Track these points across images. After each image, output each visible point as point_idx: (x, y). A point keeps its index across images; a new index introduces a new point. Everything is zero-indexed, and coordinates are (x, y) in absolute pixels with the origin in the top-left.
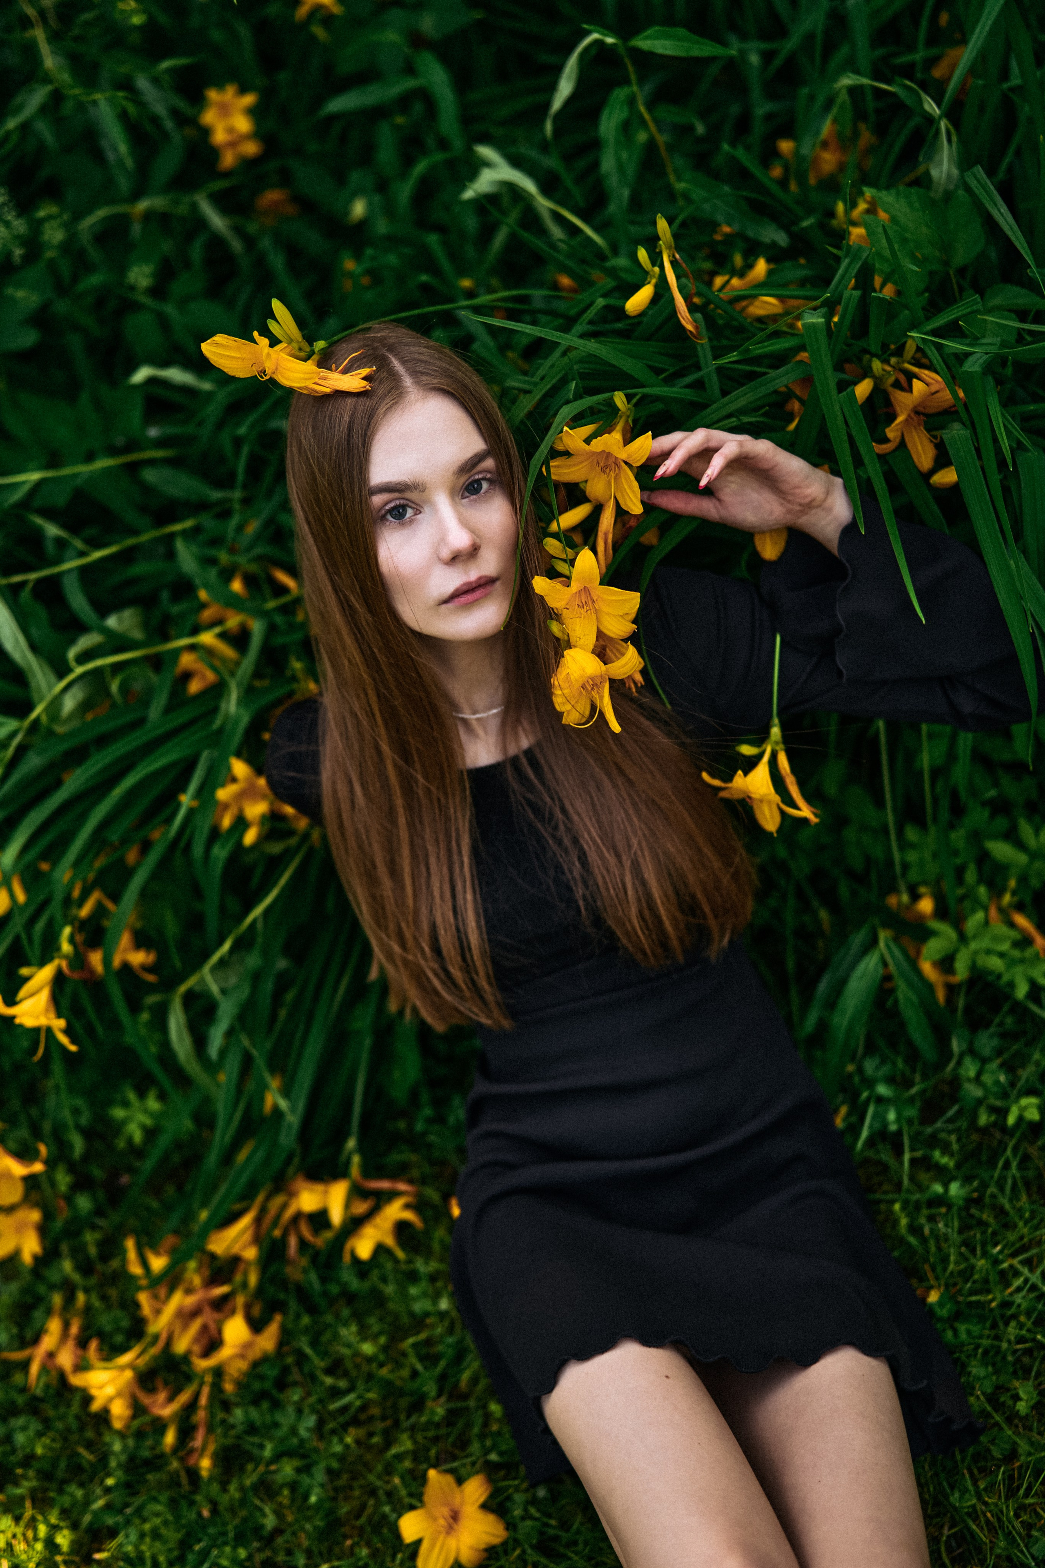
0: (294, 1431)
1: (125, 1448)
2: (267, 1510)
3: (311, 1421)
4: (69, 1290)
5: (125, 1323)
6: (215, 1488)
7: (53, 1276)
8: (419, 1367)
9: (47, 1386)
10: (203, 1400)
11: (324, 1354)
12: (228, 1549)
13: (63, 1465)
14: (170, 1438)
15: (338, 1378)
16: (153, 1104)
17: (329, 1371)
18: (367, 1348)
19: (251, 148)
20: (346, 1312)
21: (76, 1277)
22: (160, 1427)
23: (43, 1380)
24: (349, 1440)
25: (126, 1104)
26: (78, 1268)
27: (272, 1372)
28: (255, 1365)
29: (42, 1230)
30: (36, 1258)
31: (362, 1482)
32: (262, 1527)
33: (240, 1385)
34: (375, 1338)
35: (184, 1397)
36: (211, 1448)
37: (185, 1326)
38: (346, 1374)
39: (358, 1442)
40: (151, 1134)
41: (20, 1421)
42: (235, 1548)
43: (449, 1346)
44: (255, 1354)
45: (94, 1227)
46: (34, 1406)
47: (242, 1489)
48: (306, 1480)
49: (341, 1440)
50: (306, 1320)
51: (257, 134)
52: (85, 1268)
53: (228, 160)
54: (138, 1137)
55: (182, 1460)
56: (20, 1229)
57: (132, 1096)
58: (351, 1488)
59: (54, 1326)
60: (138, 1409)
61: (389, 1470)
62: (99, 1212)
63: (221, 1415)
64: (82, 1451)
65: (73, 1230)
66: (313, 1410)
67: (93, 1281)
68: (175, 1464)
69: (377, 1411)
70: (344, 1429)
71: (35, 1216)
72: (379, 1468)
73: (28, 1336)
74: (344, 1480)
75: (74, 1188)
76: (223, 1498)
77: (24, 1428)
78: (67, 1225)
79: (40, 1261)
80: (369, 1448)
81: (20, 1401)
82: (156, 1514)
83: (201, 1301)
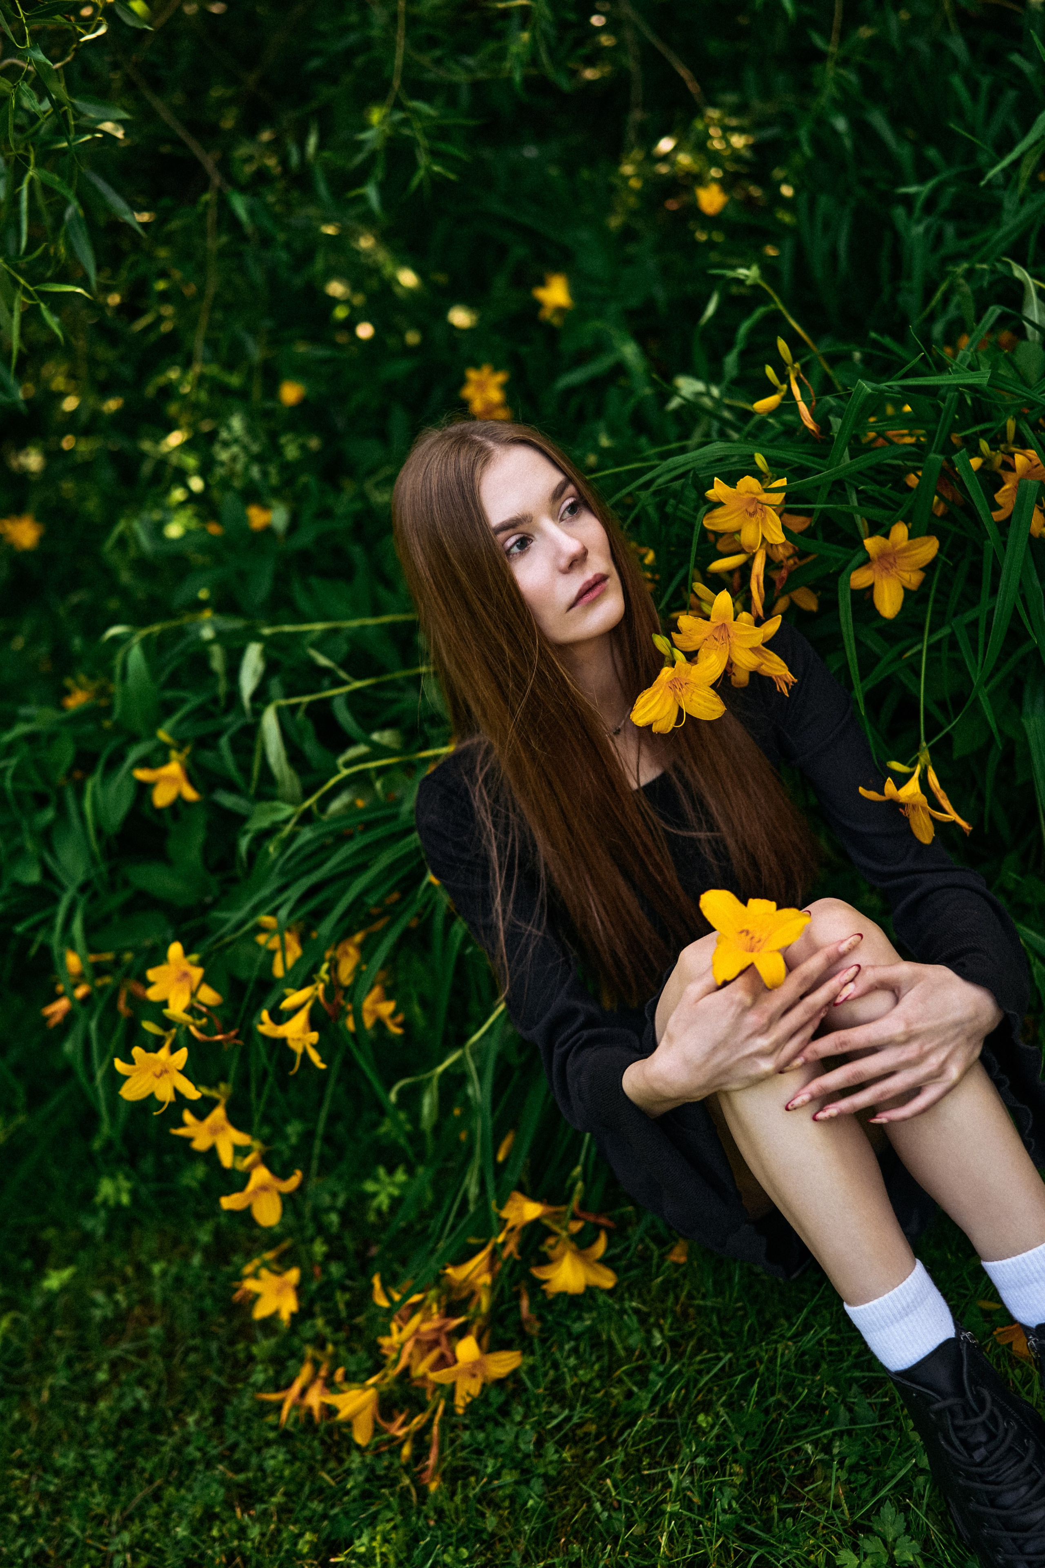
0: (515, 1446)
1: (364, 1464)
2: (489, 1514)
4: (320, 1343)
5: (369, 1364)
6: (441, 1502)
7: (307, 1331)
8: (634, 1389)
9: (297, 1421)
10: (436, 1424)
12: (451, 1549)
13: (307, 1487)
14: (406, 1452)
16: (400, 1176)
18: (584, 1374)
21: (327, 1331)
22: (396, 1447)
23: (294, 1414)
24: (566, 1455)
25: (376, 1179)
26: (328, 1323)
27: (497, 1399)
28: (484, 1388)
29: (300, 1289)
30: (293, 1315)
31: (575, 1491)
32: (484, 1530)
33: (469, 1408)
34: (590, 1367)
35: (418, 1421)
36: (440, 1467)
37: (424, 1355)
39: (574, 1456)
40: (396, 1203)
41: (272, 1451)
42: (456, 1550)
43: (660, 1370)
44: (487, 1376)
45: (344, 1289)
46: (285, 1437)
47: (465, 1498)
48: (523, 1489)
52: (336, 1324)
54: (385, 1208)
55: (415, 1476)
56: (279, 1291)
57: (381, 1171)
58: (567, 1498)
59: (306, 1371)
60: (377, 1430)
61: (602, 1477)
62: (349, 1276)
63: (449, 1437)
64: (324, 1475)
65: (327, 1290)
66: (533, 1428)
67: (342, 1335)
68: (406, 1481)
69: (593, 1428)
70: (561, 1445)
71: (293, 1275)
72: (592, 1478)
73: (283, 1382)
74: (561, 1489)
75: (329, 1257)
76: (447, 1506)
77: (274, 1457)
78: (321, 1288)
79: (296, 1318)
80: (584, 1463)
81: (272, 1435)
82: (387, 1520)
83: (438, 1331)
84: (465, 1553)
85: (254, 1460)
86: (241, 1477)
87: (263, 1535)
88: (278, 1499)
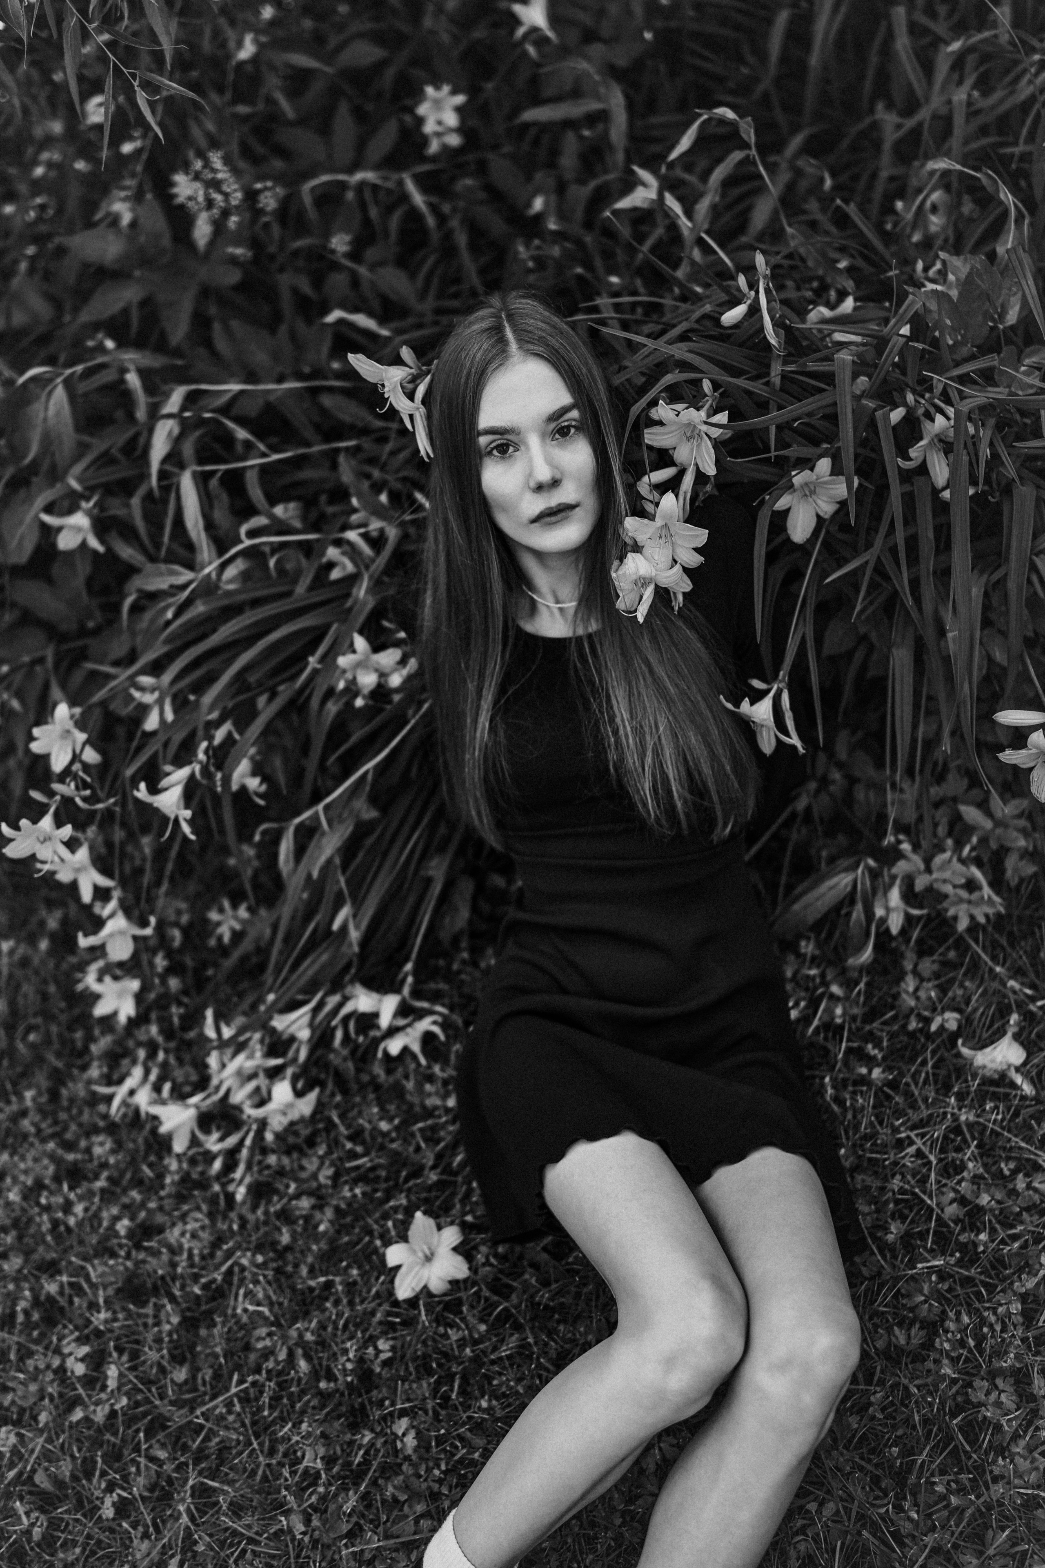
0: (315, 1176)
1: (180, 1168)
2: (284, 1230)
3: (330, 1172)
4: (152, 1049)
5: (194, 1078)
6: (245, 1211)
7: (141, 1035)
8: (423, 1145)
9: (125, 1115)
10: (248, 1142)
11: (348, 1127)
12: (249, 1254)
13: (128, 1176)
14: (217, 1165)
15: (355, 1143)
16: (243, 913)
17: (350, 1138)
18: (384, 1126)
19: (454, 140)
20: (371, 1096)
21: (160, 1039)
22: (209, 1157)
23: (123, 1110)
24: (358, 1191)
25: (221, 910)
26: (161, 1031)
27: (305, 1132)
28: (292, 1124)
29: (139, 997)
30: (130, 1019)
31: (362, 1223)
32: (278, 1242)
33: (278, 1136)
34: (391, 1120)
35: (232, 1141)
36: (248, 1180)
37: (242, 1085)
38: (363, 1143)
39: (364, 1194)
40: (237, 936)
41: (101, 1138)
42: (254, 1255)
44: (294, 1115)
45: (180, 1004)
46: (112, 1128)
47: (266, 1213)
48: (318, 1215)
49: (351, 1190)
50: (338, 1098)
51: (460, 130)
52: (168, 1033)
53: (434, 147)
54: (226, 939)
55: (224, 1185)
56: (120, 995)
57: (226, 904)
58: (353, 1227)
59: (137, 1072)
60: (194, 1141)
61: (385, 1217)
62: (185, 992)
63: (258, 1157)
64: (145, 1168)
65: (164, 1002)
66: (333, 1164)
67: (172, 1045)
68: (217, 1188)
69: (383, 1173)
70: (355, 1182)
71: (135, 985)
72: (377, 1215)
73: (115, 1077)
74: (348, 1219)
75: (168, 971)
76: (251, 1217)
77: (102, 1144)
78: (158, 998)
79: (134, 1023)
80: (372, 1200)
81: (101, 1124)
82: (196, 1220)
83: (258, 1067)
84: (260, 1259)
85: (83, 1143)
86: (71, 1157)
87: (86, 1210)
88: (101, 1183)
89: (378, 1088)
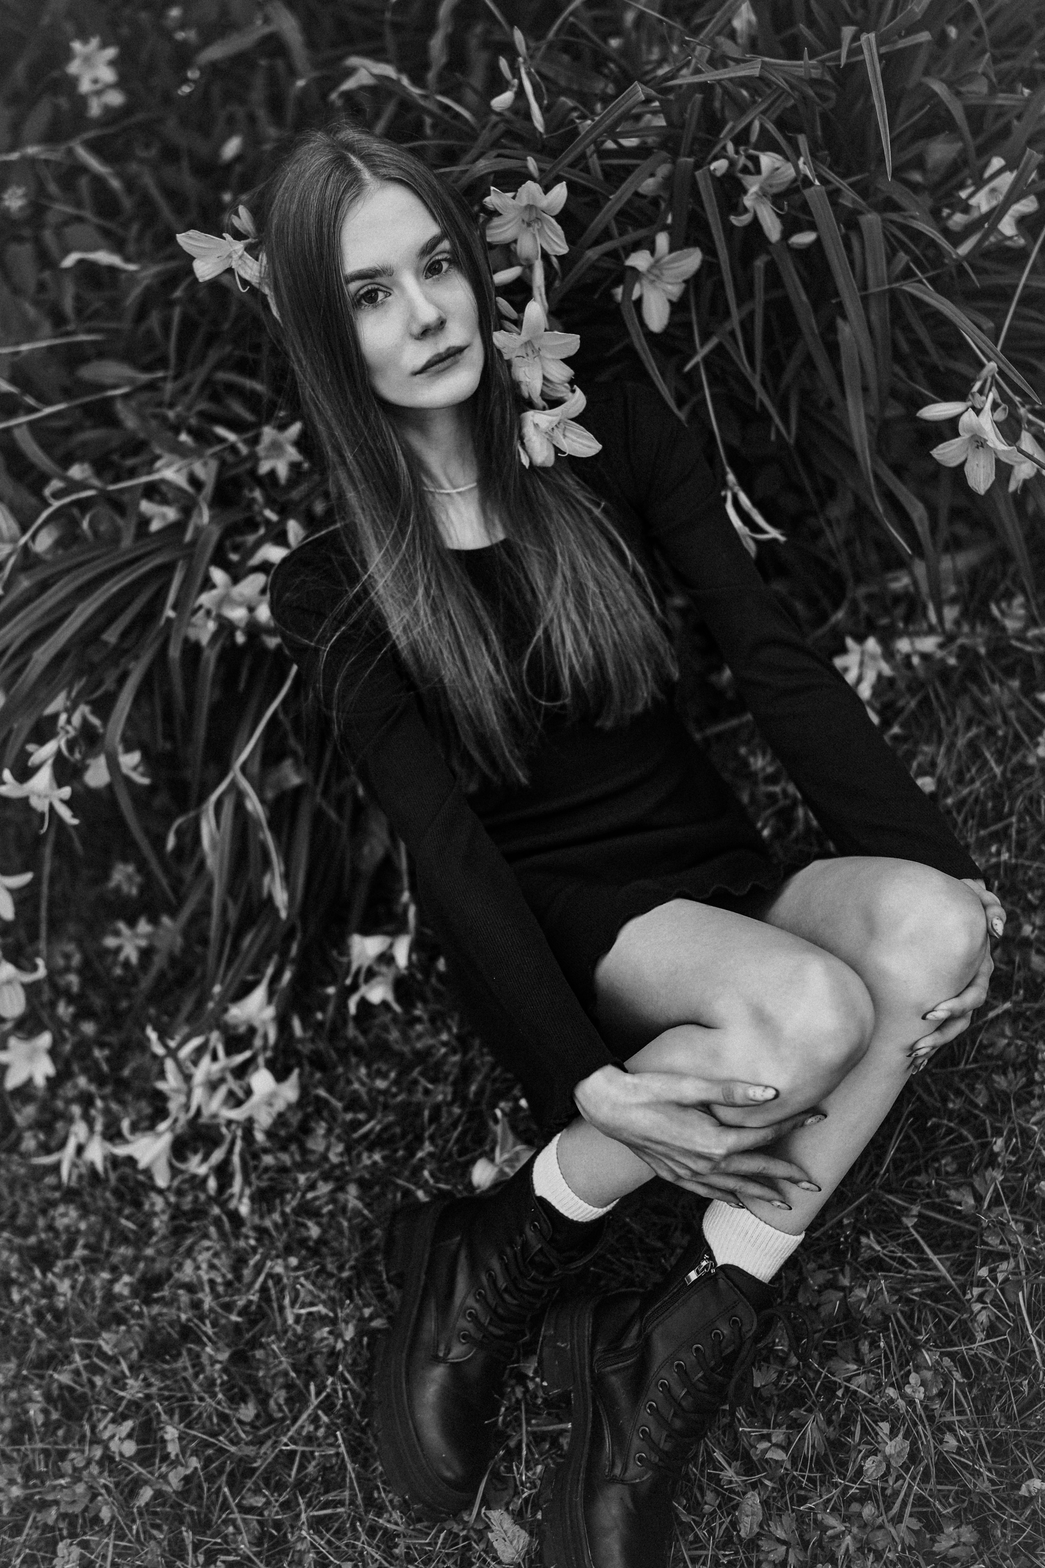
0: (325, 1158)
1: (168, 1203)
2: (310, 1224)
3: (340, 1148)
4: (86, 1101)
5: (151, 1108)
6: (257, 1221)
7: (69, 1091)
8: (430, 1086)
9: (80, 1177)
10: (237, 1150)
11: (340, 1099)
12: (280, 1261)
13: (107, 1236)
14: (212, 1184)
15: (355, 1112)
16: (144, 927)
17: (346, 1109)
18: (381, 1084)
19: (115, 98)
20: (354, 1060)
21: (93, 1088)
22: (199, 1182)
23: (75, 1172)
24: (377, 1157)
25: (117, 933)
26: (91, 1080)
27: (295, 1119)
28: (280, 1115)
29: (53, 1053)
30: (48, 1079)
32: (309, 1238)
33: (270, 1134)
34: (384, 1076)
35: (218, 1156)
36: (247, 1192)
37: (213, 1094)
38: (363, 1109)
39: (384, 1158)
40: (146, 954)
41: (61, 1209)
42: (286, 1260)
43: (454, 1064)
44: (280, 1105)
45: (102, 1045)
46: (70, 1195)
47: (283, 1214)
48: (342, 1196)
49: (370, 1157)
50: (318, 1076)
51: (121, 84)
52: (99, 1079)
53: (95, 109)
54: (134, 958)
55: (223, 1205)
56: (31, 1057)
57: (122, 926)
58: (385, 1195)
59: (80, 1130)
60: (175, 1172)
63: (252, 1163)
64: (124, 1222)
65: (83, 1049)
66: (339, 1139)
67: (108, 1090)
68: (216, 1210)
69: (398, 1130)
70: (370, 1149)
71: (45, 1039)
72: (407, 1173)
73: (53, 1144)
74: (377, 1189)
75: (77, 1017)
76: (268, 1223)
77: (63, 1215)
78: (76, 1047)
79: (53, 1083)
80: (396, 1162)
81: (57, 1195)
82: (208, 1249)
83: (223, 1070)
84: (293, 1261)
85: (41, 1222)
86: (32, 1240)
87: (73, 1287)
88: (79, 1252)
89: (358, 1051)
